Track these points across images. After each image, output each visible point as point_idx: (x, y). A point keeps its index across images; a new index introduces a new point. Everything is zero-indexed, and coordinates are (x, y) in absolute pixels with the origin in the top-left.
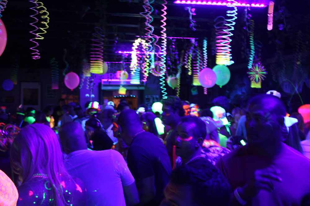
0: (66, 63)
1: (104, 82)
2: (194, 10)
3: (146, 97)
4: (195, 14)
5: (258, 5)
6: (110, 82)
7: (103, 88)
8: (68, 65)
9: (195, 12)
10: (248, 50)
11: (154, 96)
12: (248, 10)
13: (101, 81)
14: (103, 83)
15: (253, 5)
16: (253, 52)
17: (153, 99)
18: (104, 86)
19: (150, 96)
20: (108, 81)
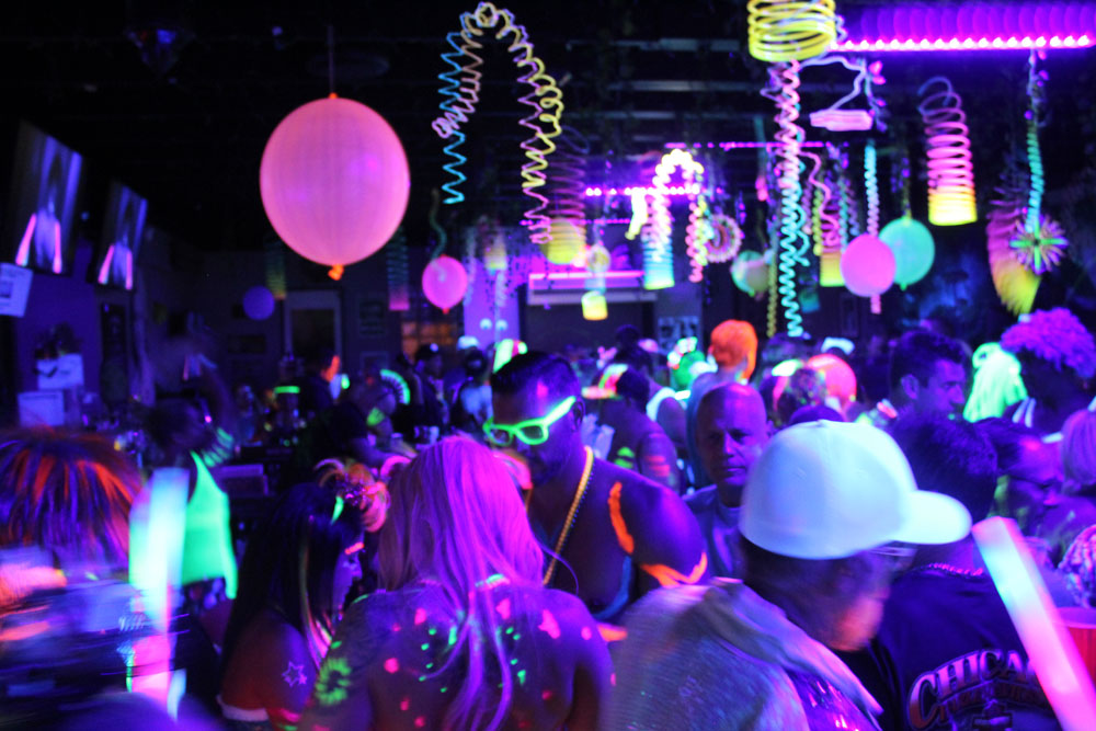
0: (439, 229)
1: (536, 282)
2: (877, 67)
3: (661, 322)
4: (881, 81)
5: (1070, 42)
6: (553, 282)
7: (533, 300)
8: (443, 238)
9: (882, 73)
10: (1022, 175)
11: (686, 320)
12: (1038, 60)
13: (528, 278)
14: (531, 287)
15: (1056, 42)
16: (1038, 183)
17: (683, 327)
18: (538, 293)
19: (671, 321)
20: (545, 279)
